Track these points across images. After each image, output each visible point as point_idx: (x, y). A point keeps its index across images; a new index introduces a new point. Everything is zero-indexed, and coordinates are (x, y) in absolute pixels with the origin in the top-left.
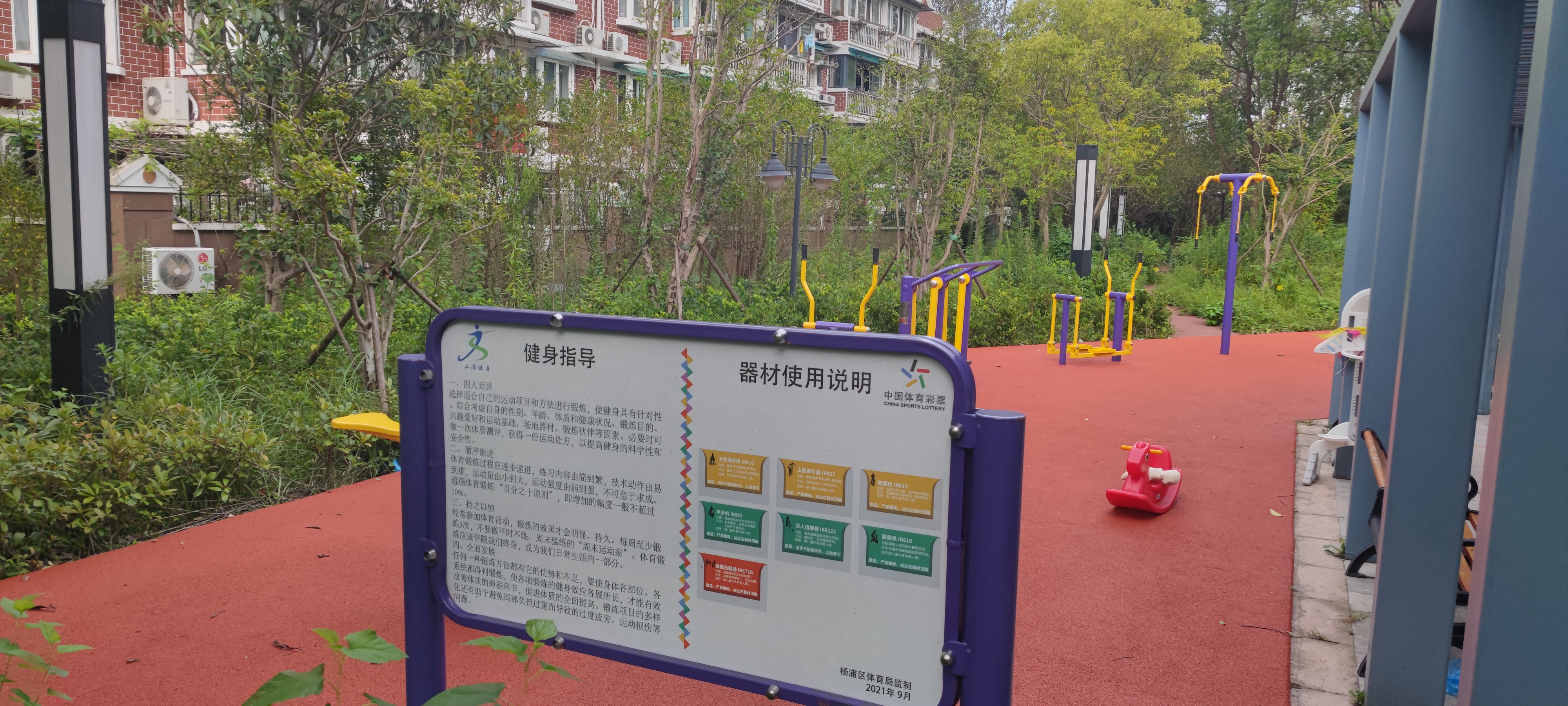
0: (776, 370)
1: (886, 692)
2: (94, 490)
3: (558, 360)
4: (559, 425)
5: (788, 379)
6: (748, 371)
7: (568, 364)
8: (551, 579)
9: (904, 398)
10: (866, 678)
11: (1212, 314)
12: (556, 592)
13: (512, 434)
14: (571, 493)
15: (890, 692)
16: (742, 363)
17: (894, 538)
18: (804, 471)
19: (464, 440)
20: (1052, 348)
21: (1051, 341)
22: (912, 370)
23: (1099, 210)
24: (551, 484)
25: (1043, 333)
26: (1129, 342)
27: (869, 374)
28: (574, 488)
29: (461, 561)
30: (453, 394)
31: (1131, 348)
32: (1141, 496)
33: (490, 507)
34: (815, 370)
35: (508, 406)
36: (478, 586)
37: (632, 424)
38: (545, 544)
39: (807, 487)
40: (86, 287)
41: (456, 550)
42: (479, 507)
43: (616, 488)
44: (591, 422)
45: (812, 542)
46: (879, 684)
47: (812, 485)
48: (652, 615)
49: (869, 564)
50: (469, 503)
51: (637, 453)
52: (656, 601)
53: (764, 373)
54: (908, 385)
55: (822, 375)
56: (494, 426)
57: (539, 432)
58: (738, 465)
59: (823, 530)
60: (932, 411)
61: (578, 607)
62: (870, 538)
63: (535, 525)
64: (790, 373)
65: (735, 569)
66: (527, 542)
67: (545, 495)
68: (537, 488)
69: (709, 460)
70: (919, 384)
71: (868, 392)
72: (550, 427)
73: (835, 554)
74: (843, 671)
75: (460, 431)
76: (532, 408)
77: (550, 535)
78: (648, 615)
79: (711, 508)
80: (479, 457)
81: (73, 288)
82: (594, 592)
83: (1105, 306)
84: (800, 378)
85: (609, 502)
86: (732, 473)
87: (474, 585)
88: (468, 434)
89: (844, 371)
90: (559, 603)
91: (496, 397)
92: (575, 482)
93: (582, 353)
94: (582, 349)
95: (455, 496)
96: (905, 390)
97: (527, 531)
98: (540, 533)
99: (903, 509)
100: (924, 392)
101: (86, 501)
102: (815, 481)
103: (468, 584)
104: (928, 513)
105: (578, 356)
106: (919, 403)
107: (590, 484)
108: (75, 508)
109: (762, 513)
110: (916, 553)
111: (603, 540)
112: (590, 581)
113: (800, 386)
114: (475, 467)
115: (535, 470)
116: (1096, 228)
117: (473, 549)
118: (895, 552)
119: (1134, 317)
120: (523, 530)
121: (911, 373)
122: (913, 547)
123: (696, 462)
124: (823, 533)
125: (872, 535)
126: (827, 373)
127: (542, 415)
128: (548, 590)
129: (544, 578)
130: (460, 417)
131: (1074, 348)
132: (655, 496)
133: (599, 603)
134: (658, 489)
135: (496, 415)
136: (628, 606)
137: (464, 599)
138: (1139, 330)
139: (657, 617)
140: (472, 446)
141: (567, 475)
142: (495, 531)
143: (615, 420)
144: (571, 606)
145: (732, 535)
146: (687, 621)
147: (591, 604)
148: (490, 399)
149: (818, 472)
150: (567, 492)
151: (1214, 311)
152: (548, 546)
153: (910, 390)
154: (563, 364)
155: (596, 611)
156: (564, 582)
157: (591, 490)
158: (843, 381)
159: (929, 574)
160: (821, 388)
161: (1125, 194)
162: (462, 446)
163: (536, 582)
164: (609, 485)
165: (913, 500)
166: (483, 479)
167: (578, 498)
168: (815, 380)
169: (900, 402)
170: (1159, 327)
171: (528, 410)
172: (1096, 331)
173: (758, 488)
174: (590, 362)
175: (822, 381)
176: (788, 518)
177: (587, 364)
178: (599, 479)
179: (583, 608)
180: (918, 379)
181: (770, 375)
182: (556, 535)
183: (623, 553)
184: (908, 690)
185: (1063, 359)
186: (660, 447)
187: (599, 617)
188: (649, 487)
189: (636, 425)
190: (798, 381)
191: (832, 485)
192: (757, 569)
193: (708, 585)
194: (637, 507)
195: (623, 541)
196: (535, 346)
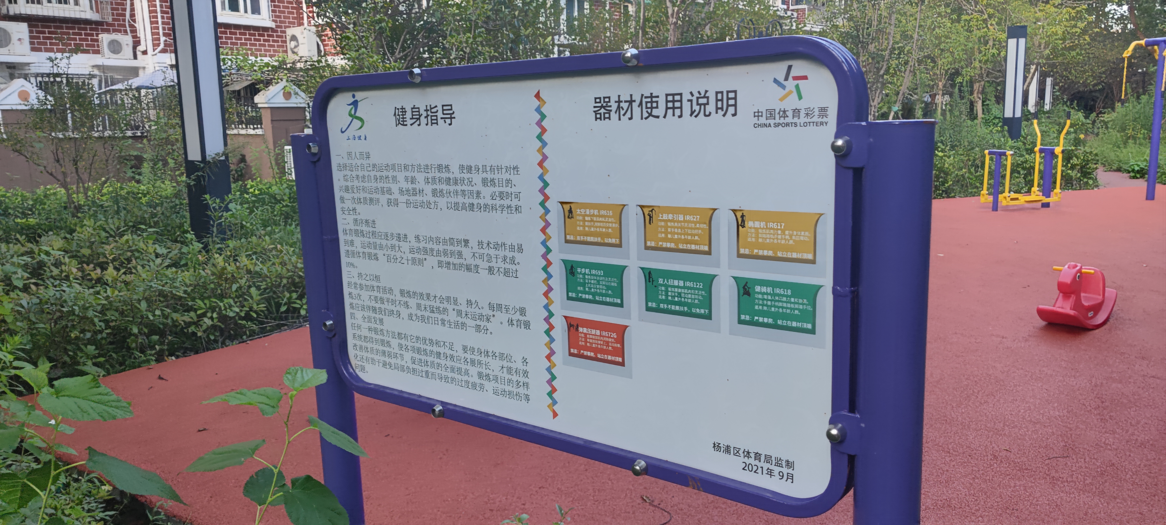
0: (631, 102)
1: (765, 472)
2: (205, 304)
3: (423, 120)
4: (428, 188)
5: (644, 110)
6: (602, 107)
7: (432, 124)
8: (431, 348)
9: (777, 116)
10: (742, 455)
11: (1137, 168)
12: (437, 361)
13: (389, 203)
14: (442, 259)
15: (770, 473)
16: (596, 98)
17: (769, 290)
18: (665, 217)
19: (351, 212)
20: (985, 197)
21: (985, 192)
22: (786, 79)
23: (1029, 86)
24: (425, 251)
25: (977, 187)
26: (1058, 190)
27: (735, 92)
28: (445, 253)
29: (358, 333)
30: (340, 167)
31: (1059, 195)
32: (1072, 313)
33: (377, 278)
34: (673, 95)
35: (385, 173)
36: (372, 356)
37: (492, 180)
38: (423, 313)
39: (669, 236)
40: (208, 158)
41: (353, 321)
42: (368, 278)
43: (482, 251)
44: (456, 183)
45: (676, 299)
46: (757, 462)
47: (675, 233)
48: (521, 384)
49: (741, 322)
50: (360, 275)
51: (499, 212)
52: (525, 368)
53: (619, 107)
54: (782, 99)
55: (681, 101)
56: (374, 196)
57: (412, 198)
58: (597, 216)
59: (688, 284)
60: (812, 128)
61: (456, 376)
62: (742, 291)
63: (415, 293)
64: (647, 102)
65: (598, 332)
66: (409, 311)
67: (421, 262)
68: (413, 256)
69: (567, 214)
70: (795, 95)
71: (734, 115)
72: (421, 191)
73: (702, 311)
74: (717, 447)
75: (348, 204)
76: (404, 174)
77: (428, 303)
78: (518, 382)
79: (572, 267)
80: (365, 228)
81: (200, 159)
82: (469, 360)
83: (1035, 163)
84: (657, 107)
85: (477, 266)
86: (590, 227)
87: (369, 355)
88: (354, 206)
89: (706, 91)
90: (439, 371)
91: (374, 166)
92: (445, 247)
93: (443, 110)
94: (443, 106)
95: (349, 269)
96: (778, 106)
97: (408, 299)
98: (419, 301)
99: (779, 254)
100: (802, 105)
101: (199, 312)
102: (678, 228)
103: (365, 354)
104: (810, 257)
105: (440, 115)
106: (796, 120)
107: (459, 248)
108: (191, 318)
109: (622, 269)
110: (797, 306)
111: (474, 306)
112: (465, 349)
113: (658, 117)
114: (362, 239)
115: (411, 238)
116: (1025, 102)
117: (366, 320)
118: (771, 306)
119: (1062, 171)
120: (405, 299)
121: (785, 83)
122: (793, 300)
123: (555, 216)
124: (689, 288)
125: (744, 288)
126: (686, 97)
127: (413, 180)
128: (430, 359)
129: (425, 347)
130: (347, 189)
131: (1005, 198)
132: (518, 256)
133: (474, 371)
134: (520, 249)
135: (375, 185)
136: (500, 374)
137: (363, 369)
138: (1068, 183)
139: (526, 385)
140: (359, 217)
141: (438, 241)
142: (382, 300)
143: (477, 178)
144: (450, 375)
145: (594, 294)
146: (554, 390)
147: (467, 373)
148: (369, 169)
149: (681, 218)
150: (439, 258)
151: (1138, 165)
152: (427, 314)
153: (783, 106)
154: (427, 124)
155: (471, 380)
156: (442, 350)
157: (460, 254)
158: (705, 105)
159: (813, 331)
160: (680, 116)
161: (1052, 76)
162: (350, 218)
163: (419, 351)
164: (476, 249)
165: (791, 242)
166: (370, 251)
167: (448, 263)
168: (674, 108)
169: (772, 122)
170: (1085, 180)
171: (401, 176)
172: (1026, 185)
173: (618, 242)
174: (451, 118)
175: (681, 108)
176: (650, 273)
177: (448, 121)
178: (466, 242)
179: (460, 377)
180: (794, 90)
181: (625, 109)
182: (432, 303)
183: (492, 319)
184: (790, 471)
185: (995, 207)
186: (519, 204)
187: (474, 385)
188: (512, 248)
189: (496, 181)
190: (655, 112)
191: (696, 232)
192: (621, 330)
193: (572, 350)
194: (502, 270)
195: (491, 306)
196: (402, 109)
